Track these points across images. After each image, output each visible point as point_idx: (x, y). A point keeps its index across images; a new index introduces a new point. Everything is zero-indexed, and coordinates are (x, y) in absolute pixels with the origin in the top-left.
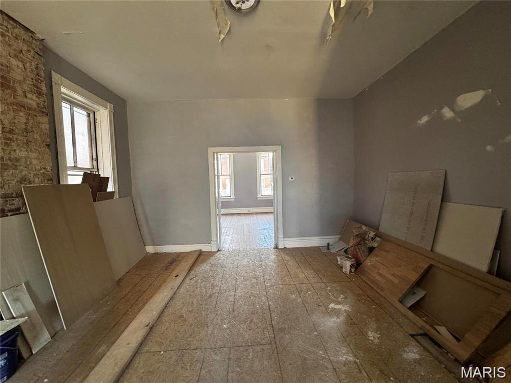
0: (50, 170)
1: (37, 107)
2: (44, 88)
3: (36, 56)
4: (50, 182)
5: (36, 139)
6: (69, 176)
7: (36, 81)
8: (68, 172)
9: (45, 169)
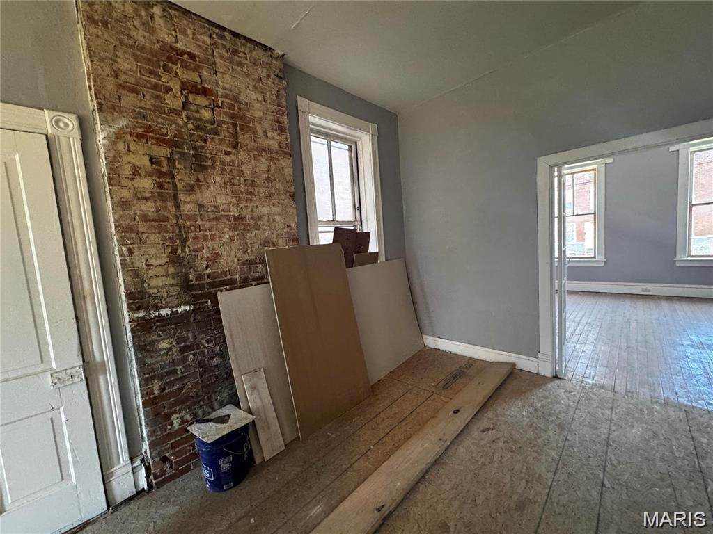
0: (295, 228)
1: (278, 148)
2: (286, 121)
3: (277, 79)
4: (295, 243)
5: (279, 190)
6: (320, 234)
7: (277, 113)
8: (319, 228)
9: (289, 226)
